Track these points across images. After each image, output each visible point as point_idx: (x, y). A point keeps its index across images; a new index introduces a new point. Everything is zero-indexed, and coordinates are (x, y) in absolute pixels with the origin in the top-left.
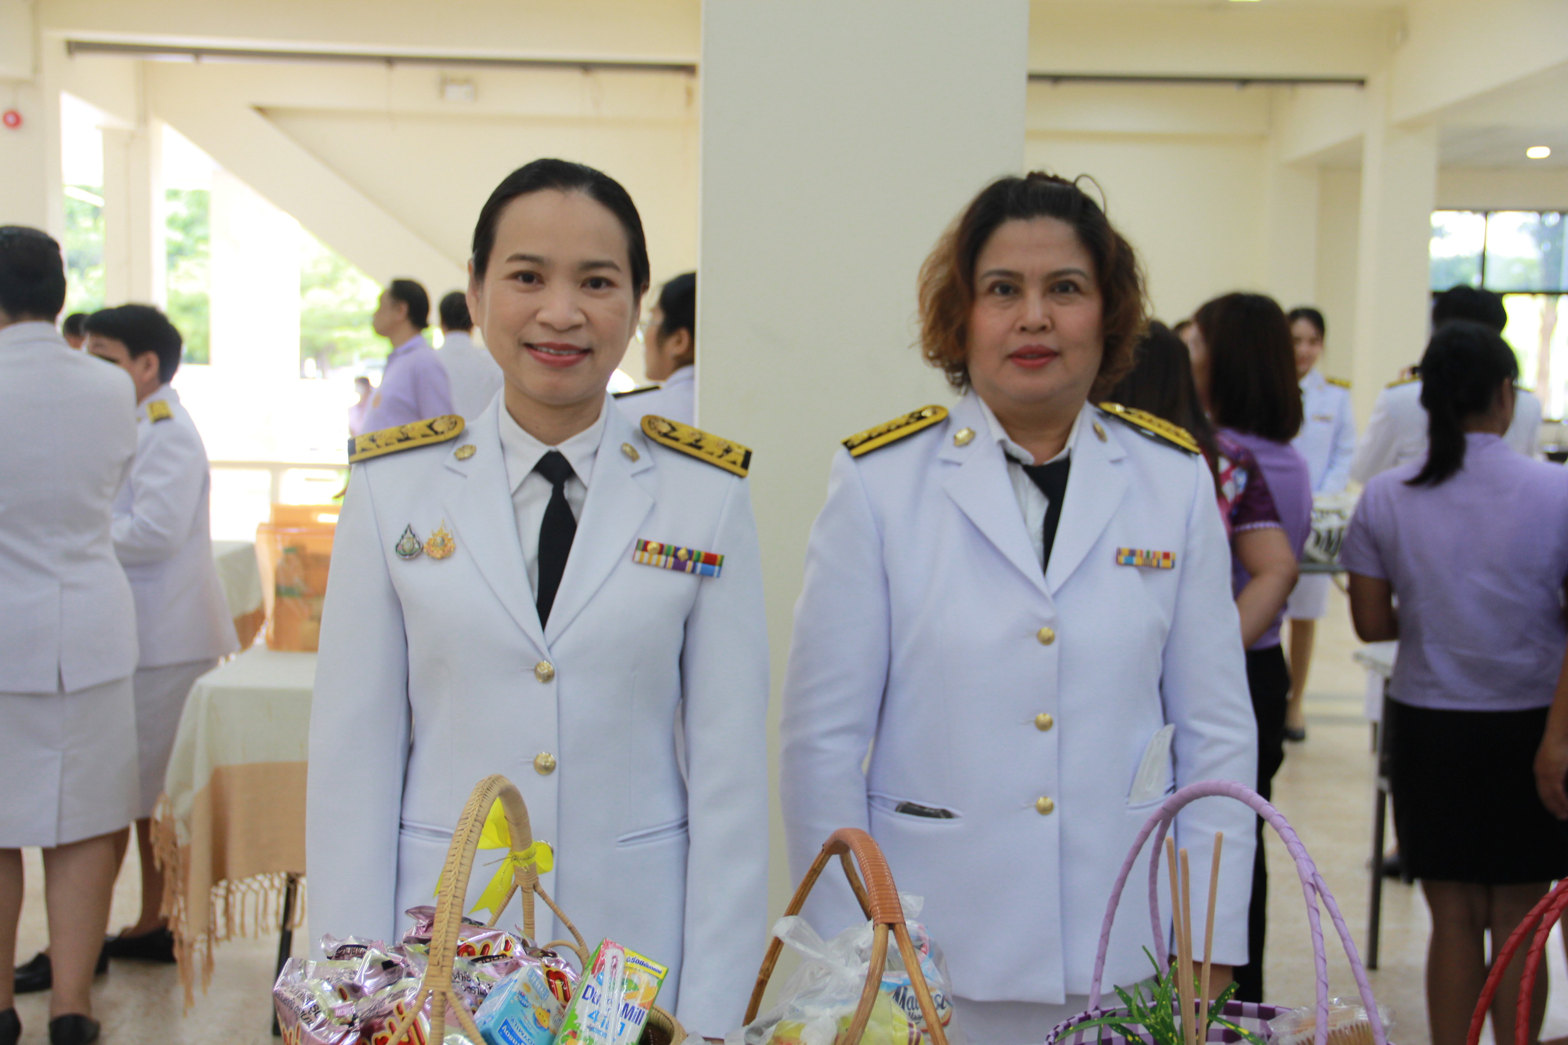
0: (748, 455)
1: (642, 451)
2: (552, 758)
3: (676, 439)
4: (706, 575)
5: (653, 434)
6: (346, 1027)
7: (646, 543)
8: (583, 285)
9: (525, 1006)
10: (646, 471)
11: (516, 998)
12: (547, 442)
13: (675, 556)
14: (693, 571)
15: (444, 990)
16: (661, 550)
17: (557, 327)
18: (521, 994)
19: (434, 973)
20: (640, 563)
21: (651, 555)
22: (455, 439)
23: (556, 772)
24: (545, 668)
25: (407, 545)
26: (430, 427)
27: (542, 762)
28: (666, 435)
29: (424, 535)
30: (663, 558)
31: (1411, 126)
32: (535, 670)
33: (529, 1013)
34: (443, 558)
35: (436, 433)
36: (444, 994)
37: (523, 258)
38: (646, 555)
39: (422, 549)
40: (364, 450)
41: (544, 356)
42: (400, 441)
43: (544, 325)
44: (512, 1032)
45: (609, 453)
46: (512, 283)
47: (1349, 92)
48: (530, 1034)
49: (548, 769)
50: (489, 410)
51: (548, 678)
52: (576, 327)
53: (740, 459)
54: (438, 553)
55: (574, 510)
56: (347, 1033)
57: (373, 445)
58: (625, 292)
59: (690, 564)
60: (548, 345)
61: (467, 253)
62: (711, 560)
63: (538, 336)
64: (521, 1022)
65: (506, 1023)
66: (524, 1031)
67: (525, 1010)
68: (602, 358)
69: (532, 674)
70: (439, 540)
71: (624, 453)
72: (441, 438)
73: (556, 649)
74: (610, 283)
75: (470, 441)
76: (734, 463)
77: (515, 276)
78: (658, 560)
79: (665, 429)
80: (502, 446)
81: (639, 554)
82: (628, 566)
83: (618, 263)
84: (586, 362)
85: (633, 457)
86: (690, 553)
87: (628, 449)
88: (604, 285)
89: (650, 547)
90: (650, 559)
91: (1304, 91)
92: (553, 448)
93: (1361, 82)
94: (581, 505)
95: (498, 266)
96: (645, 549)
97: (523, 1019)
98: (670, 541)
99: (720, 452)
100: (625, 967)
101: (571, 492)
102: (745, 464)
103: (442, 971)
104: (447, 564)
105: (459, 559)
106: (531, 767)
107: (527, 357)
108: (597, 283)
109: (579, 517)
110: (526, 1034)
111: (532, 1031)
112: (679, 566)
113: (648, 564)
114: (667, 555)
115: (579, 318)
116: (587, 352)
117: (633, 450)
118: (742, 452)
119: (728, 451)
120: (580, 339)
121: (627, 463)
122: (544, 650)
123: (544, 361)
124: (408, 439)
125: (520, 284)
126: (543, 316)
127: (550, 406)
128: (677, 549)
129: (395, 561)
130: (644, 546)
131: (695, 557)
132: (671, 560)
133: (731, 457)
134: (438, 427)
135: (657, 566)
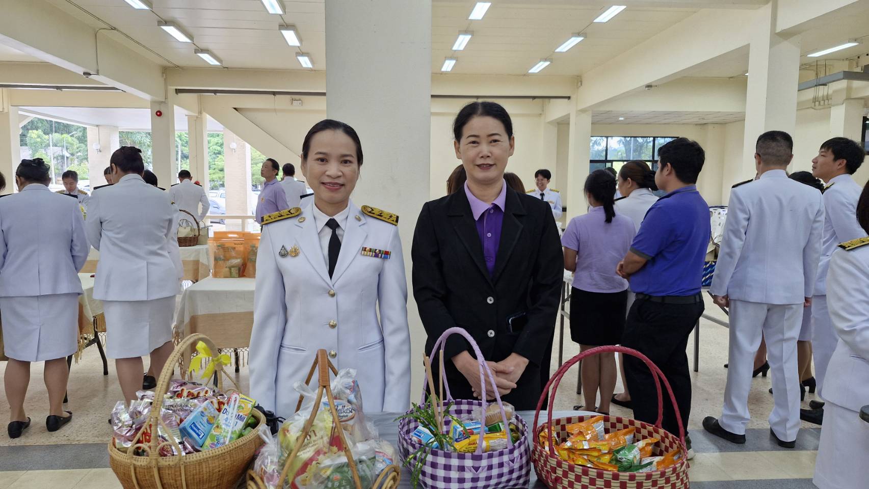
0: (397, 217)
1: (362, 218)
2: (335, 323)
3: (374, 214)
4: (385, 258)
5: (367, 213)
6: (129, 428)
7: (366, 248)
8: (341, 163)
9: (203, 416)
10: (364, 224)
11: (199, 414)
12: (330, 216)
13: (375, 252)
14: (381, 257)
15: (157, 416)
16: (370, 250)
17: (333, 176)
18: (202, 412)
19: (153, 410)
20: (364, 255)
21: (367, 252)
22: (298, 216)
23: (336, 328)
24: (332, 292)
25: (283, 252)
26: (289, 211)
27: (331, 324)
28: (370, 212)
29: (289, 248)
30: (371, 253)
31: (583, 111)
32: (329, 293)
33: (205, 419)
34: (295, 256)
35: (292, 214)
36: (157, 418)
37: (321, 153)
38: (366, 252)
39: (288, 253)
40: (267, 220)
41: (328, 187)
42: (279, 217)
43: (328, 176)
44: (196, 426)
45: (351, 218)
46: (317, 161)
47: (566, 100)
48: (204, 426)
49: (333, 326)
50: (310, 205)
51: (333, 295)
52: (339, 177)
53: (395, 219)
54: (293, 254)
55: (340, 238)
56: (130, 430)
57: (270, 218)
58: (355, 165)
59: (380, 255)
60: (330, 183)
61: (301, 152)
62: (387, 253)
63: (327, 180)
64: (201, 422)
65: (194, 423)
66: (201, 425)
67: (203, 418)
68: (348, 187)
69: (327, 294)
70: (294, 250)
71: (356, 218)
72: (293, 215)
73: (335, 286)
74: (350, 162)
75: (303, 216)
76: (393, 221)
77: (318, 159)
78: (370, 254)
79: (370, 210)
80: (314, 218)
81: (363, 252)
82: (359, 257)
83: (353, 155)
84: (343, 188)
85: (359, 220)
86: (380, 251)
87: (357, 217)
88: (348, 162)
89: (367, 249)
90: (367, 253)
91: (552, 100)
92: (332, 218)
93: (569, 98)
94: (342, 236)
95: (312, 156)
96: (365, 250)
97: (202, 421)
98: (373, 247)
99: (389, 217)
100: (240, 401)
101: (338, 232)
102: (397, 221)
103: (156, 409)
104: (297, 258)
105: (301, 255)
106: (328, 325)
107: (322, 187)
108: (346, 162)
109: (342, 240)
110: (202, 426)
111: (206, 425)
112: (376, 256)
113: (366, 255)
114: (372, 252)
115: (340, 174)
116: (343, 185)
117: (360, 218)
118: (395, 216)
119: (391, 217)
120: (341, 181)
121: (357, 222)
122: (332, 286)
123: (328, 188)
124: (282, 216)
125: (319, 162)
126: (328, 173)
127: (330, 203)
128: (376, 250)
129: (279, 259)
130: (364, 249)
131: (381, 253)
132: (374, 253)
133: (391, 219)
134: (292, 212)
135: (369, 256)
